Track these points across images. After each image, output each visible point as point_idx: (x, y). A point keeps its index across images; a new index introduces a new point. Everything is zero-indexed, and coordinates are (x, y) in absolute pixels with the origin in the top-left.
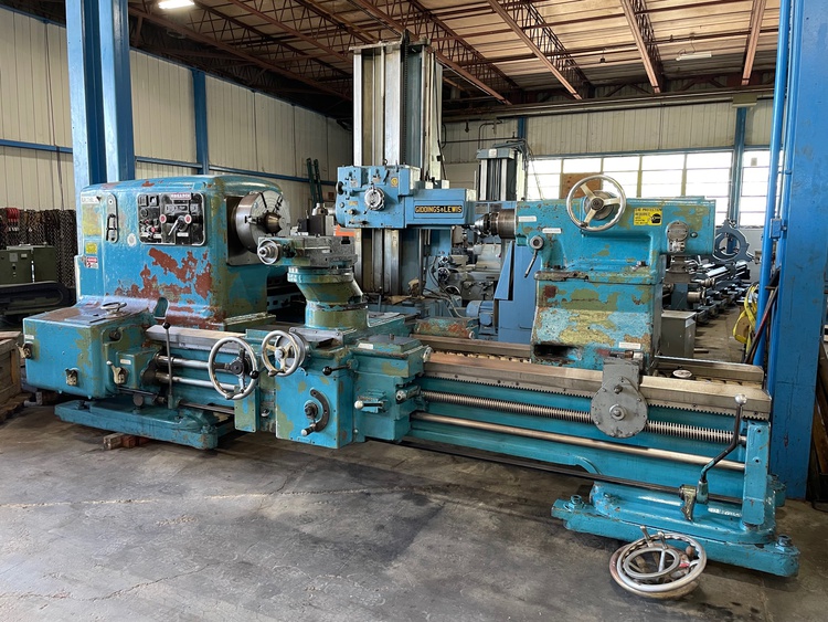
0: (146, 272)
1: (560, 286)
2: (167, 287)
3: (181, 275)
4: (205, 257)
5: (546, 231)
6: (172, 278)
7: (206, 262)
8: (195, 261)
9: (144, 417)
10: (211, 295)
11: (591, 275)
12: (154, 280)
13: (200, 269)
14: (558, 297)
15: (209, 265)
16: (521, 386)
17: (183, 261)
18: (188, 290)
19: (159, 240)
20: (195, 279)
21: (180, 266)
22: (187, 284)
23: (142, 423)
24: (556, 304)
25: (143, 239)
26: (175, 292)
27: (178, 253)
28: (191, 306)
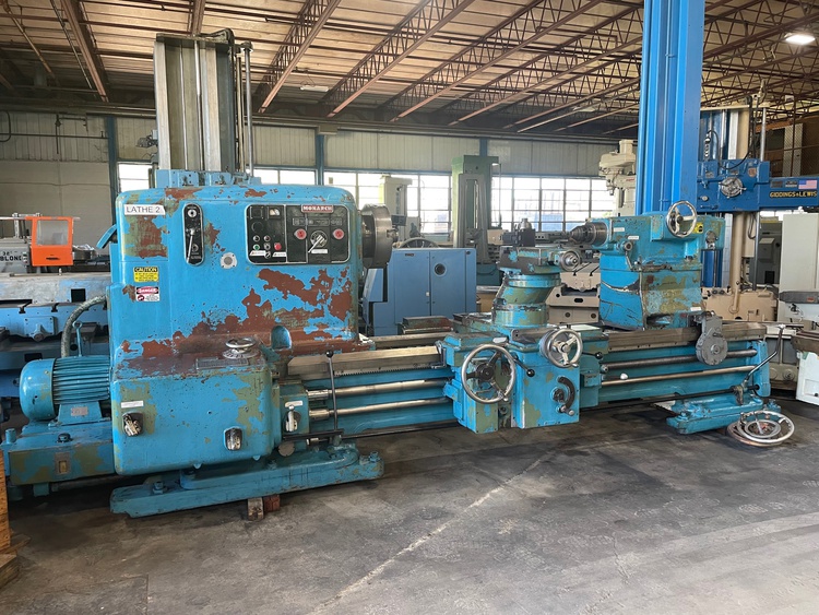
0: (252, 298)
1: (656, 275)
2: (288, 313)
3: (309, 297)
4: (344, 274)
5: (630, 238)
6: (295, 302)
7: (344, 280)
8: (330, 281)
9: (292, 468)
10: (349, 315)
11: (673, 266)
12: (268, 305)
13: (337, 289)
14: (655, 283)
15: (349, 283)
16: (652, 346)
17: (313, 281)
18: (320, 313)
19: (282, 259)
20: (330, 299)
21: (308, 286)
22: (319, 306)
23: (290, 476)
24: (653, 288)
25: (254, 259)
26: (300, 318)
27: (304, 274)
28: (325, 330)
